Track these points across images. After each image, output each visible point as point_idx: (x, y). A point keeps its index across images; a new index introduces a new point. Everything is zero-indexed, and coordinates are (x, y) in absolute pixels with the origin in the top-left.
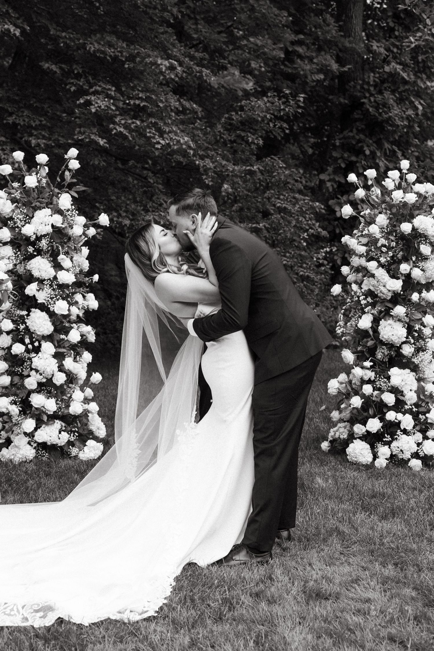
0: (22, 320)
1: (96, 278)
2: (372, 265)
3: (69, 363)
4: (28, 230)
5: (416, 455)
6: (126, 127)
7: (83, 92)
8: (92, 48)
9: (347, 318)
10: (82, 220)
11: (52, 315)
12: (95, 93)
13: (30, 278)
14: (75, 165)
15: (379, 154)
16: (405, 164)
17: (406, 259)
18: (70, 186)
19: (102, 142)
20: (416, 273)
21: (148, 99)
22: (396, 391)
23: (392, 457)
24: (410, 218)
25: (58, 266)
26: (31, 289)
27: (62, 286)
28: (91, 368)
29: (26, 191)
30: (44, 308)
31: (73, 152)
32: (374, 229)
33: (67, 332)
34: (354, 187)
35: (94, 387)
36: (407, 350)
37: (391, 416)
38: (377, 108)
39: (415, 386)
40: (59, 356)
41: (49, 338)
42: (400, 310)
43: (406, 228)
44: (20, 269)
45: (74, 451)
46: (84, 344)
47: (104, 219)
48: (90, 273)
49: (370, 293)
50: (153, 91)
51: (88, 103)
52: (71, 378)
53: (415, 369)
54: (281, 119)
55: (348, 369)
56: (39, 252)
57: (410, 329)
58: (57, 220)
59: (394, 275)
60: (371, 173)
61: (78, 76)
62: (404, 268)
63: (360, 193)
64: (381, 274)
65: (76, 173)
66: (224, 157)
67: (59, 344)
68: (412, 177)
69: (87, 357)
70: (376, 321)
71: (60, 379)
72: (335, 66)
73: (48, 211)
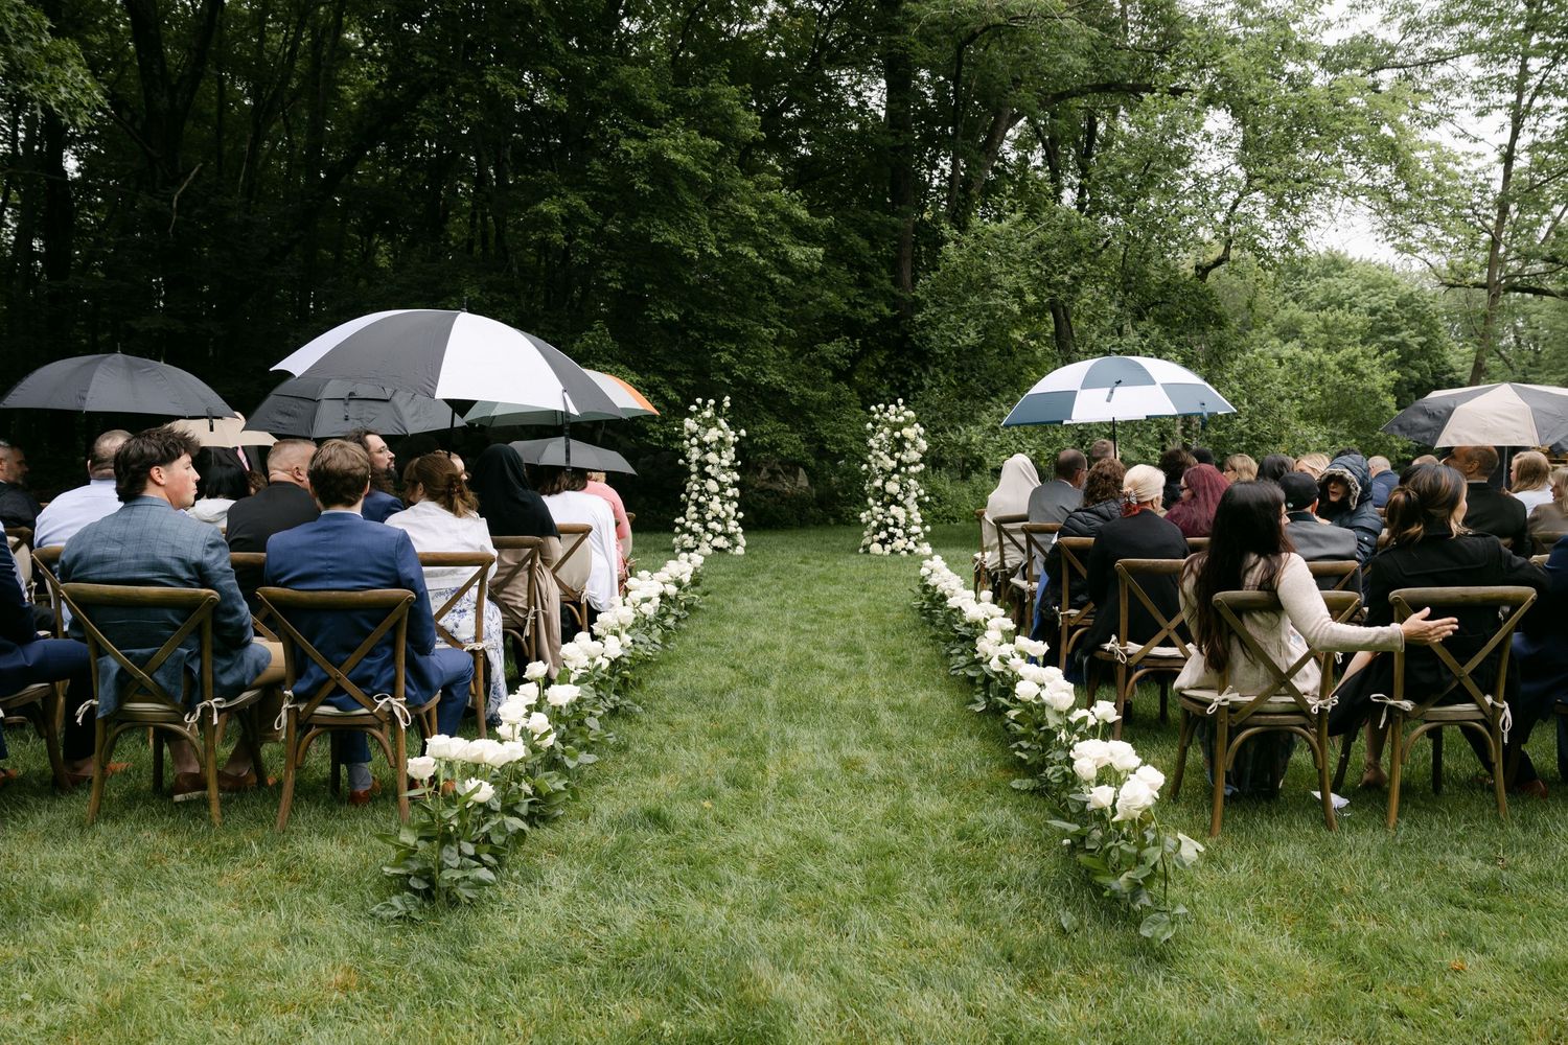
0: (703, 484)
1: (739, 463)
2: (881, 454)
3: (727, 506)
4: (707, 439)
5: (904, 549)
6: (742, 371)
7: (715, 350)
8: (721, 322)
9: (871, 482)
10: (733, 433)
11: (718, 482)
12: (723, 350)
13: (707, 463)
14: (727, 404)
15: (923, 375)
16: (900, 401)
17: (898, 451)
18: (725, 415)
19: (728, 381)
20: (904, 457)
21: (756, 354)
22: (894, 517)
23: (892, 551)
24: (900, 430)
25: (721, 458)
26: (708, 469)
27: (723, 467)
28: (737, 510)
29: (704, 420)
30: (714, 479)
31: (727, 398)
32: (882, 435)
33: (725, 491)
34: (873, 413)
35: (739, 520)
36: (901, 497)
37: (891, 529)
38: (921, 341)
39: (904, 515)
40: (722, 503)
41: (717, 494)
42: (896, 477)
43: (897, 434)
44: (702, 459)
45: (731, 551)
46: (733, 498)
47: (743, 432)
48: (736, 461)
49: (881, 469)
50: (758, 348)
51: (719, 357)
52: (728, 515)
53: (905, 507)
54: (845, 357)
55: (870, 508)
56: (712, 450)
57: (901, 487)
58: (720, 433)
59: (892, 458)
60: (882, 406)
61: (712, 340)
62: (897, 455)
63: (877, 416)
64: (886, 458)
65: (728, 409)
66: (806, 386)
67: (722, 497)
68: (903, 408)
69: (735, 504)
70: (884, 483)
71: (723, 515)
72: (887, 311)
73: (715, 429)
